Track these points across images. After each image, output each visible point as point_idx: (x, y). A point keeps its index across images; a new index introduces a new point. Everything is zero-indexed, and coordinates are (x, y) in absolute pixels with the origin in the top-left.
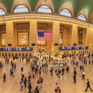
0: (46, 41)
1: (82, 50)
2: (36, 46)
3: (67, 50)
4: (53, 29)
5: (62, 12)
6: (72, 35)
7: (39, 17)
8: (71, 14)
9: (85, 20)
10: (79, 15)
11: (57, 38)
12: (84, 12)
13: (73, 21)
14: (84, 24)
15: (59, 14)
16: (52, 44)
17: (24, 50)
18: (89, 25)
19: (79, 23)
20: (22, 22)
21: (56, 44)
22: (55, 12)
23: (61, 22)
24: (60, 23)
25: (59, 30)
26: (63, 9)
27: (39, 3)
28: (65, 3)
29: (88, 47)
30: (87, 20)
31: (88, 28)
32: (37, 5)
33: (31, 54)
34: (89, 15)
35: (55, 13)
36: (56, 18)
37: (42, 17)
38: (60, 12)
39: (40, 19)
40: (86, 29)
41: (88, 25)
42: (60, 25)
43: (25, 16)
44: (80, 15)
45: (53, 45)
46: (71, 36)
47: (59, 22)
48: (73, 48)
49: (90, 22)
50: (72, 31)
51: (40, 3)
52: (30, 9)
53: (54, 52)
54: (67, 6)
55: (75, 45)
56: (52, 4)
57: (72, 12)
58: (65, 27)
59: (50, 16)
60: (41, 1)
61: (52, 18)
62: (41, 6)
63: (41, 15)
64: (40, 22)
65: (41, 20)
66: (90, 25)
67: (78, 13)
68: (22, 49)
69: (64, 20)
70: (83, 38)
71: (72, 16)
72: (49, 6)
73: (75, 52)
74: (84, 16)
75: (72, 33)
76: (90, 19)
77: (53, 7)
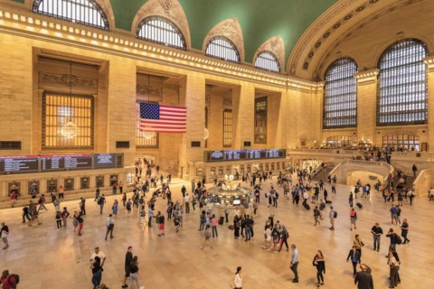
0: (158, 133)
1: (270, 161)
2: (132, 149)
3: (227, 160)
4: (188, 95)
5: (211, 46)
6: (239, 116)
7: (144, 54)
8: (238, 54)
9: (276, 69)
10: (258, 56)
11: (197, 123)
12: (274, 44)
13: (244, 72)
14: (272, 81)
15: (203, 51)
16: (181, 142)
17: (90, 164)
18: (287, 82)
19: (259, 78)
20: (75, 56)
21: (196, 144)
22: (193, 47)
23: (208, 76)
24: (207, 80)
25: (204, 101)
26: (214, 38)
27: (144, 7)
28: (223, 22)
29: (285, 151)
30: (283, 67)
31: (283, 90)
32: (139, 12)
33: (117, 176)
34: (289, 51)
35: (193, 49)
36: (197, 62)
37: (153, 56)
38: (207, 46)
39: (147, 59)
40: (278, 95)
41: (284, 84)
42: (207, 85)
43: (91, 38)
44: (263, 55)
45: (187, 147)
46: (237, 118)
47: (203, 77)
48: (243, 156)
49: (291, 71)
50: (238, 102)
51: (149, 10)
52: (113, 18)
53: (189, 166)
54: (226, 31)
55: (247, 144)
56: (186, 21)
57: (241, 46)
58: (214, 89)
59: (178, 55)
60: (153, 5)
61: (185, 62)
62: (150, 18)
63: (150, 48)
64: (144, 69)
65: (150, 65)
66: (291, 82)
67: (255, 50)
68: (79, 160)
69: (217, 70)
70: (269, 125)
71: (239, 59)
72: (176, 26)
73: (249, 168)
74: (274, 56)
75: (240, 110)
76: (290, 62)
77: (188, 30)
